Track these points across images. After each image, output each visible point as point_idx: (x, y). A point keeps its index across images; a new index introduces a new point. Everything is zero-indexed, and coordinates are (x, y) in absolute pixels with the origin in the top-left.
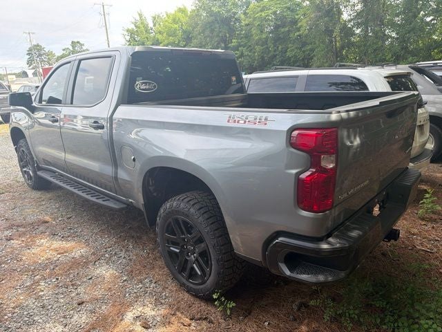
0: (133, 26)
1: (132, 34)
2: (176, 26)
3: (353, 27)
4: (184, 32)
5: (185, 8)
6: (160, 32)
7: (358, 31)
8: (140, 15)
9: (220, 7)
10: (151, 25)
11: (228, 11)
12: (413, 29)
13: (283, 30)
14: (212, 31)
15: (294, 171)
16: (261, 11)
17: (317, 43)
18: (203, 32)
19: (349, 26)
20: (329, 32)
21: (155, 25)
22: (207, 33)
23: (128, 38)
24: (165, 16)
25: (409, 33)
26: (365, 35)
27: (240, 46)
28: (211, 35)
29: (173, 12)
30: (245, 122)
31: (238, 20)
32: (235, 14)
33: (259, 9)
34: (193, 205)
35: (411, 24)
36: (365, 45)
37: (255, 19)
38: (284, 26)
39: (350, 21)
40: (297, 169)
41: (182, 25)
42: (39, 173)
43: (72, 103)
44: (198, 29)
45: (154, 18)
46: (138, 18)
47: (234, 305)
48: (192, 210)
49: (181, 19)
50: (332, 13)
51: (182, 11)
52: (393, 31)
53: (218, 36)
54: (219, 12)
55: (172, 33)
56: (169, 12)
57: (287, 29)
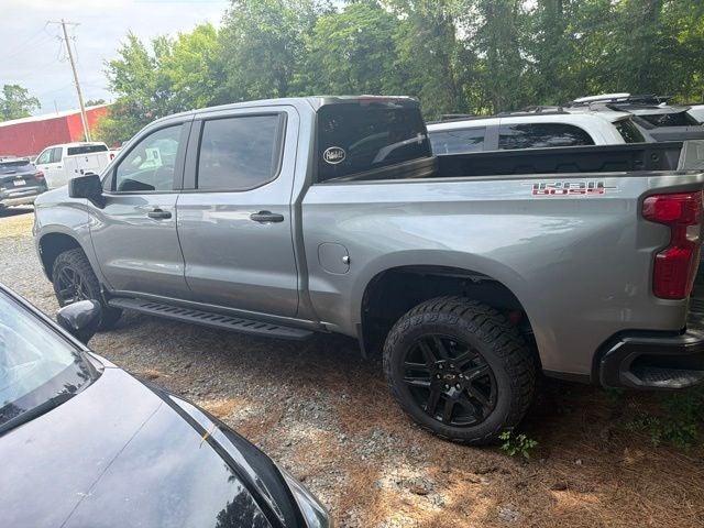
0: (121, 57)
1: (120, 69)
2: (199, 55)
3: (474, 49)
4: (211, 64)
5: (210, 26)
6: (170, 66)
7: (482, 55)
8: (133, 40)
9: (270, 23)
10: (151, 54)
11: (284, 30)
12: (560, 51)
13: (372, 57)
14: (259, 61)
15: (651, 250)
16: (337, 29)
17: (425, 74)
18: (243, 63)
19: (468, 48)
20: (443, 58)
21: (158, 55)
22: (251, 63)
23: (114, 77)
24: (177, 38)
25: (555, 55)
26: (492, 62)
27: (307, 84)
28: (258, 67)
29: (190, 33)
30: (565, 192)
31: (300, 43)
32: (294, 34)
33: (334, 26)
34: (462, 313)
35: (556, 43)
36: (494, 76)
37: (329, 41)
38: (371, 51)
39: (468, 41)
40: (653, 246)
41: (207, 53)
42: (112, 303)
43: (197, 187)
44: (236, 59)
45: (156, 43)
46: (129, 44)
47: (535, 443)
48: (461, 321)
49: (206, 44)
50: (444, 29)
51: (206, 30)
52: (529, 54)
53: (270, 69)
54: (269, 31)
55: (191, 67)
56: (183, 34)
57: (378, 56)
